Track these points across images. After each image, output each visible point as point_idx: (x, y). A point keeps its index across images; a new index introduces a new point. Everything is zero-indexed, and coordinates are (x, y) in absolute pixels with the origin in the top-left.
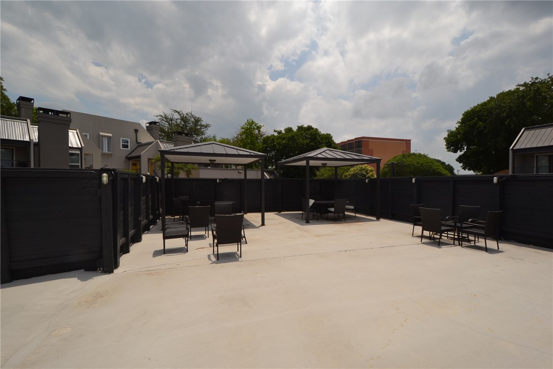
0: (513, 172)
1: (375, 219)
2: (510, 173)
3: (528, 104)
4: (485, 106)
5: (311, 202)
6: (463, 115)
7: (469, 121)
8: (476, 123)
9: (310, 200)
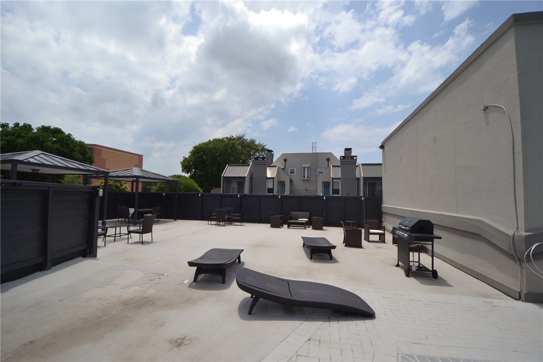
0: (223, 192)
1: (172, 220)
2: (221, 193)
3: (229, 150)
4: (207, 145)
5: (132, 211)
6: (194, 147)
7: (198, 153)
8: (202, 156)
9: (130, 209)
